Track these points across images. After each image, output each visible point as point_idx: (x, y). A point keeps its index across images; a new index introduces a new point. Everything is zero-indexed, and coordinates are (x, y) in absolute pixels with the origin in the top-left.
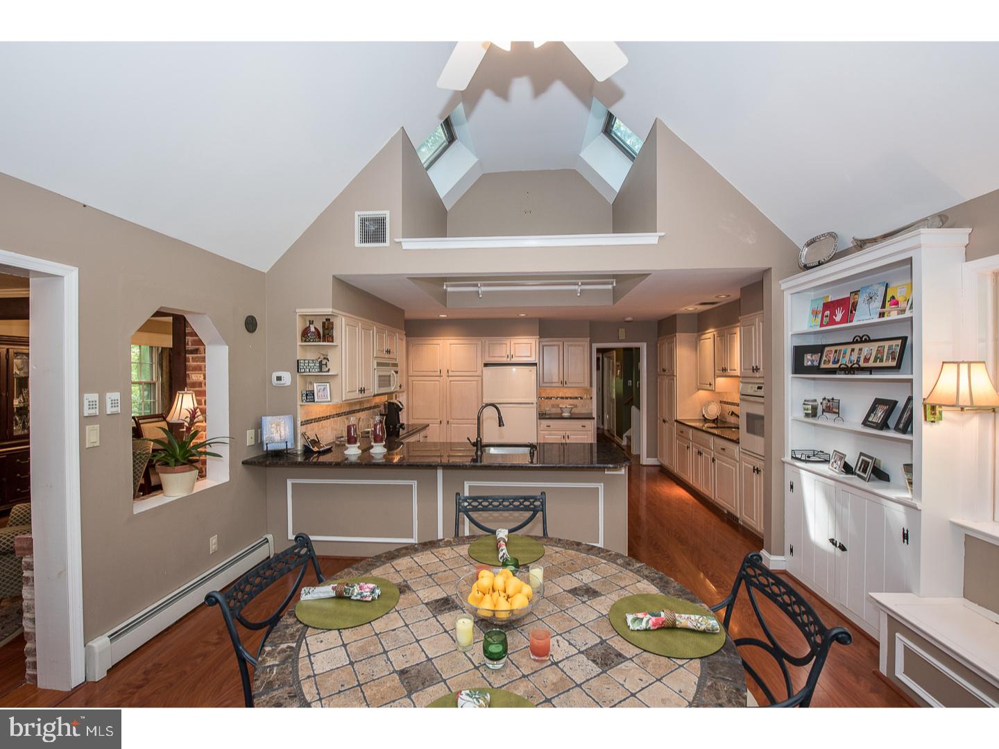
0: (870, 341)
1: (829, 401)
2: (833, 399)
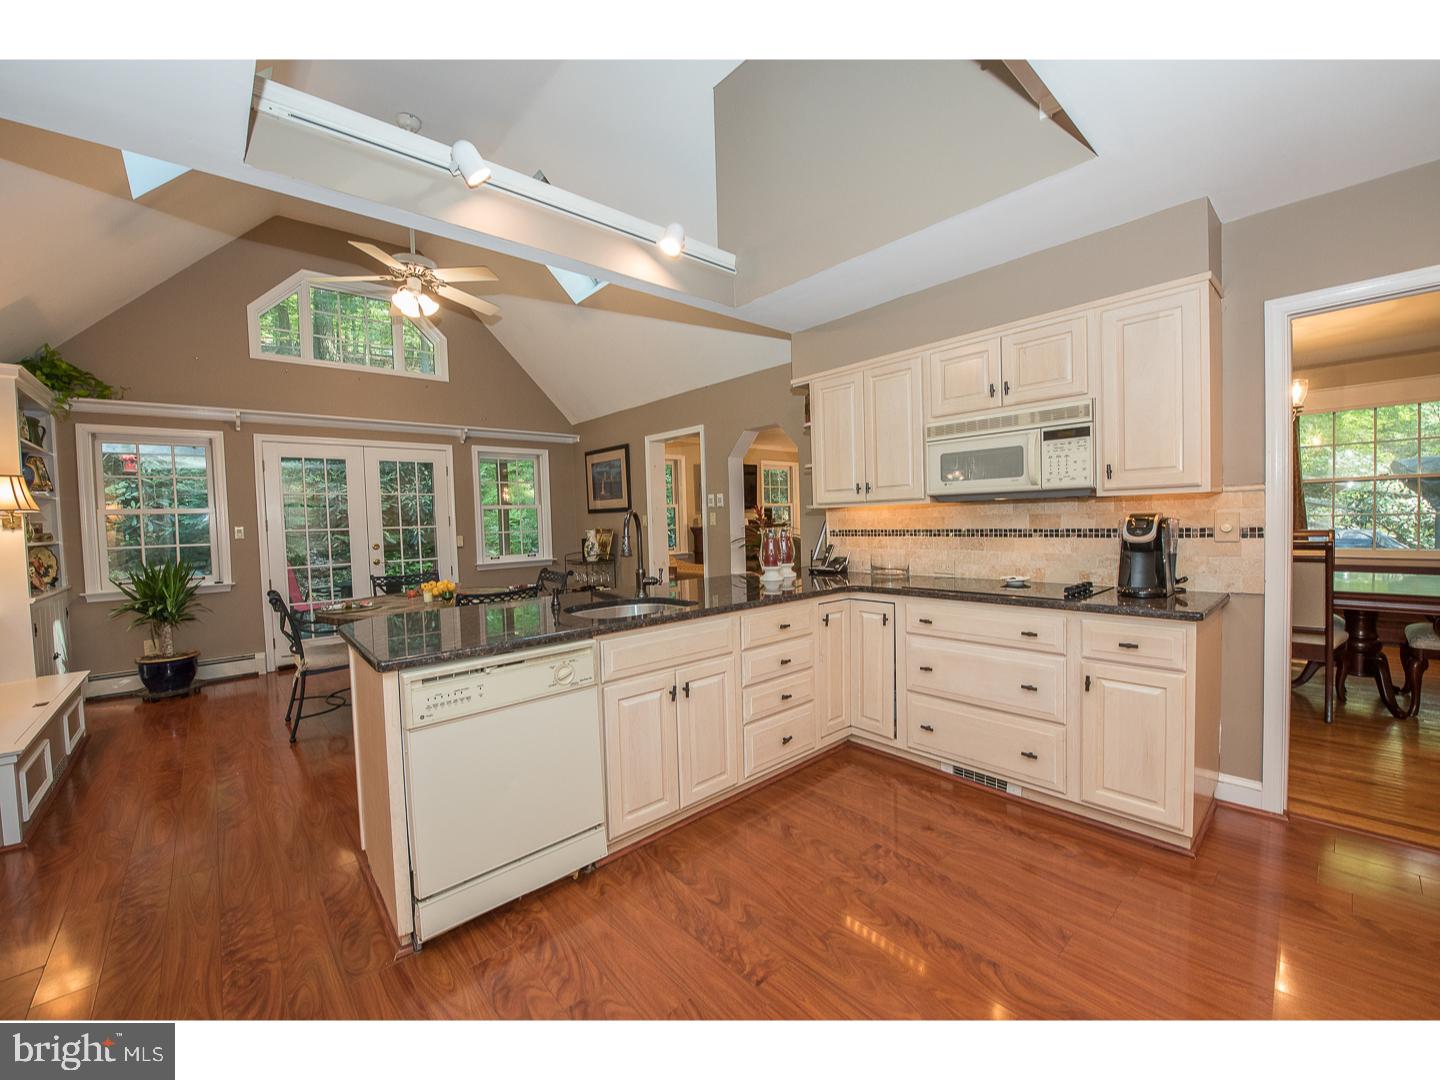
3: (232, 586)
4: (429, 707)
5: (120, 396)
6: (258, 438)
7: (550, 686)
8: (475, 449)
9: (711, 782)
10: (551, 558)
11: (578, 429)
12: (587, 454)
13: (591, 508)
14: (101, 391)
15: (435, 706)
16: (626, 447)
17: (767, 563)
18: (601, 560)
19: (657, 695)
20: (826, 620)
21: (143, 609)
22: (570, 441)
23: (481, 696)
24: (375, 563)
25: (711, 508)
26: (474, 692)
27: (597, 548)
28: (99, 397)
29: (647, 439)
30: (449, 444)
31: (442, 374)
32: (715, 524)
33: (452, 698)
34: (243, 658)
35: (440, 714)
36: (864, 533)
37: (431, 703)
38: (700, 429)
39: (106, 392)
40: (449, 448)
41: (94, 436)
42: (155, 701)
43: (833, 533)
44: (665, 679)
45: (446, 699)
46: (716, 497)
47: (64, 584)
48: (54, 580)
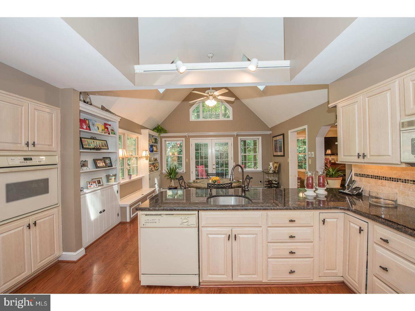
0: (96, 139)
1: (84, 162)
2: (86, 161)
4: (145, 222)
6: (191, 139)
7: (180, 224)
8: (239, 138)
9: (248, 276)
10: (261, 170)
11: (272, 129)
12: (273, 137)
13: (274, 155)
14: (165, 132)
15: (147, 222)
16: (283, 135)
17: (308, 187)
18: (274, 172)
19: (223, 236)
20: (324, 221)
22: (269, 133)
23: (159, 222)
24: (214, 169)
25: (309, 157)
26: (157, 221)
27: (272, 169)
29: (289, 132)
30: (232, 137)
31: (231, 118)
32: (311, 164)
33: (151, 221)
35: (148, 225)
36: (372, 177)
37: (146, 221)
38: (306, 127)
41: (165, 141)
43: (356, 175)
44: (228, 230)
45: (150, 221)
46: (311, 153)
47: (160, 170)
48: (158, 169)
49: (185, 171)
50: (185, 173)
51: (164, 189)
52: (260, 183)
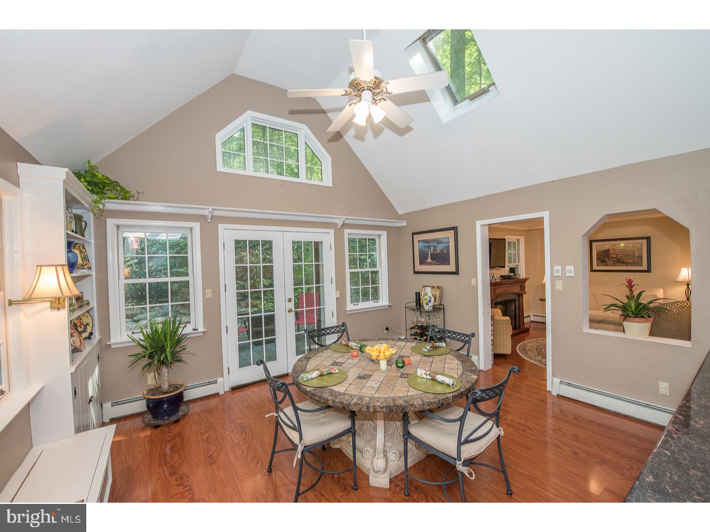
3: (204, 332)
5: (135, 198)
6: (221, 227)
8: (347, 231)
10: (388, 304)
12: (414, 234)
13: (416, 270)
14: (125, 195)
16: (455, 229)
21: (151, 356)
22: (401, 225)
24: (289, 311)
25: (557, 277)
28: (122, 199)
29: (479, 223)
31: (328, 181)
34: (210, 383)
38: (544, 215)
39: (127, 195)
40: (332, 231)
41: (118, 227)
42: (156, 427)
46: (564, 268)
47: (97, 336)
48: (91, 334)
49: (201, 329)
50: (202, 334)
51: (117, 404)
52: (386, 332)
